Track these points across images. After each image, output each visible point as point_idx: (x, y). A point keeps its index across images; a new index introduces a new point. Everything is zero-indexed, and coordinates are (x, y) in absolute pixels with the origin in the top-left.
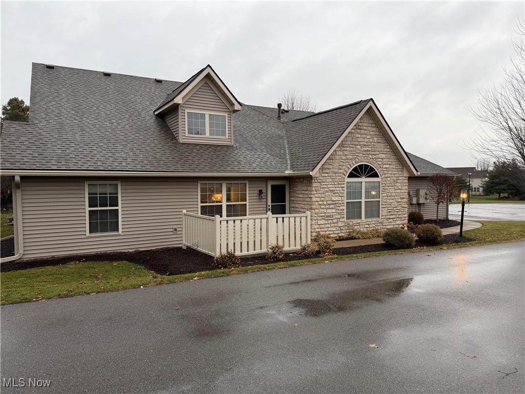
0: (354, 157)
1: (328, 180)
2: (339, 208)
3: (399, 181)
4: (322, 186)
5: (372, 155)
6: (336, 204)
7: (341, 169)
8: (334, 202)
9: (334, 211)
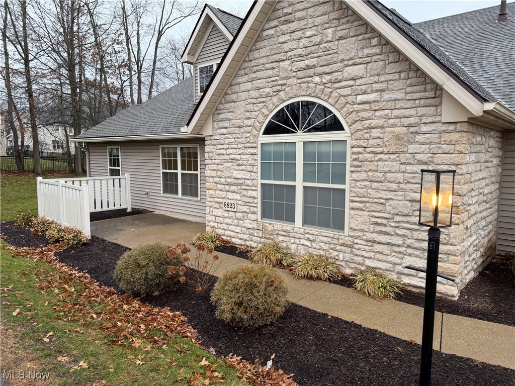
0: (275, 89)
1: (227, 141)
2: (245, 192)
3: (419, 138)
4: (219, 151)
5: (320, 75)
6: (240, 184)
7: (249, 118)
8: (237, 181)
9: (238, 197)
